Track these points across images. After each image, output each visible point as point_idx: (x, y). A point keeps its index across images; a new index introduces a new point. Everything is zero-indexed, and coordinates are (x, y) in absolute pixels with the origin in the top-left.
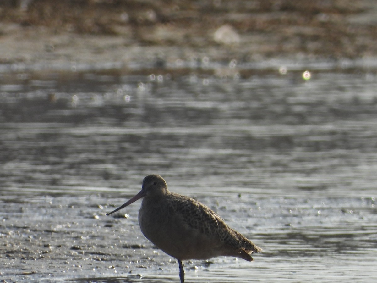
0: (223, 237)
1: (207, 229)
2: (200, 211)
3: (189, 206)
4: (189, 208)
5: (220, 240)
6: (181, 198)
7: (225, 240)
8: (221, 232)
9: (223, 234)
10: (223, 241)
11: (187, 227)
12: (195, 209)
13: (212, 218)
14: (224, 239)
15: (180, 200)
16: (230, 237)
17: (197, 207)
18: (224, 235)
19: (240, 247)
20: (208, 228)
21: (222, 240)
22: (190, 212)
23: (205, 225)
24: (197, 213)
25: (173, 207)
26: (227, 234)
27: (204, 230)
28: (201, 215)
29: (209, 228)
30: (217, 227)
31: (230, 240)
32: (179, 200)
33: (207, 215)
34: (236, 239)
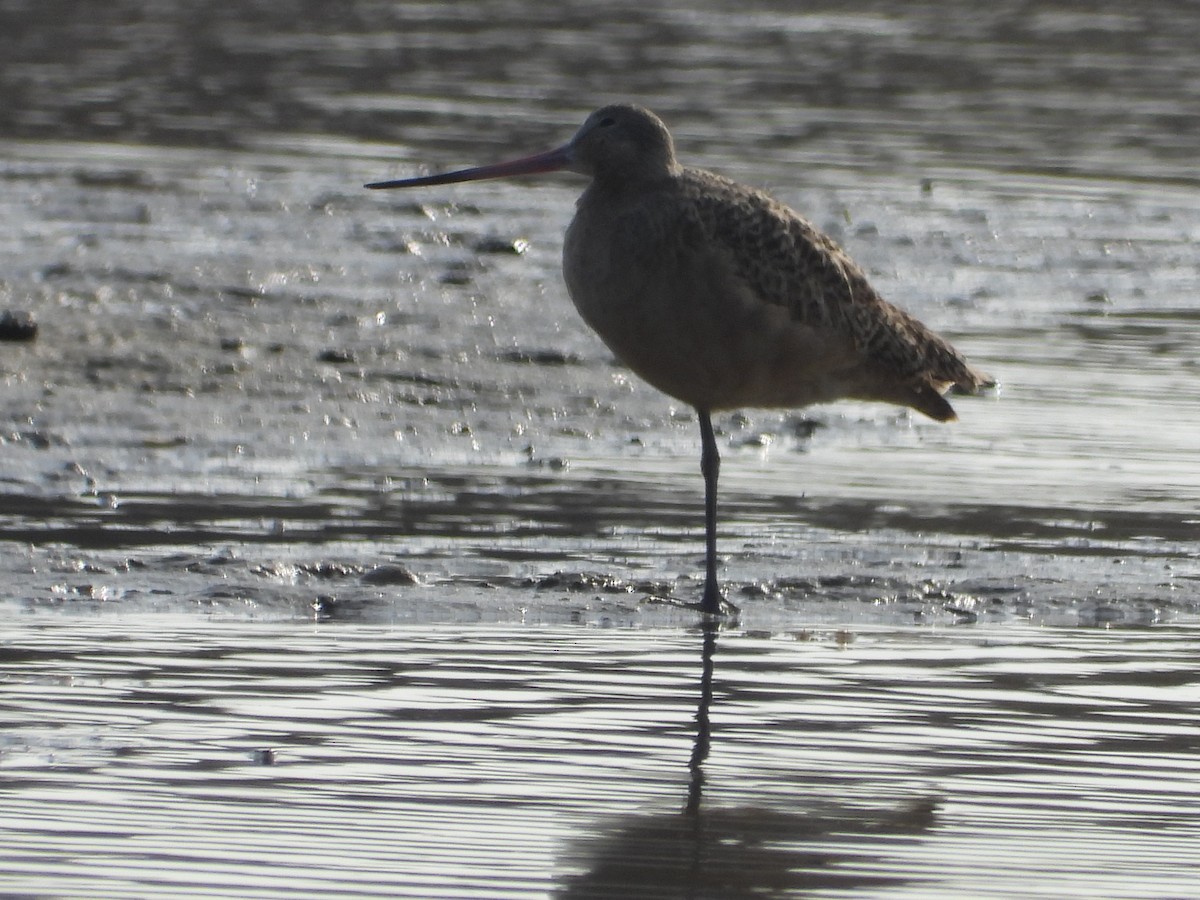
0: (867, 334)
1: (815, 305)
2: (793, 241)
3: (757, 220)
4: (756, 227)
5: (857, 342)
6: (725, 192)
7: (872, 343)
8: (859, 317)
9: (865, 321)
10: (866, 347)
11: (748, 297)
12: (776, 235)
13: (833, 267)
14: (867, 340)
15: (725, 198)
16: (890, 333)
17: (784, 226)
18: (868, 327)
19: (921, 369)
20: (818, 302)
21: (862, 344)
22: (760, 243)
23: (808, 292)
24: (784, 246)
25: (703, 225)
26: (880, 321)
27: (805, 310)
28: (796, 255)
29: (821, 301)
30: (847, 299)
31: (887, 346)
32: (719, 199)
33: (815, 256)
34: (906, 341)
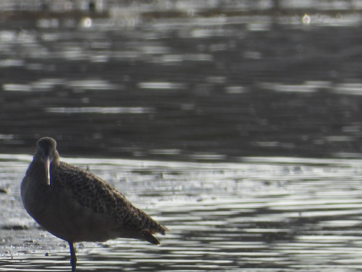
0: (122, 217)
1: (101, 208)
2: (94, 186)
3: (81, 180)
4: (81, 182)
5: (118, 220)
6: (72, 171)
7: (124, 220)
8: (119, 212)
9: (121, 213)
10: (122, 222)
11: (77, 205)
12: (88, 184)
13: (110, 195)
14: (122, 219)
15: (71, 173)
16: (131, 216)
17: (91, 181)
18: (123, 215)
19: (143, 228)
20: (103, 206)
21: (120, 221)
22: (82, 187)
23: (99, 204)
24: (90, 188)
25: (61, 181)
26: (127, 213)
27: (98, 209)
28: (95, 192)
29: (104, 207)
30: (115, 206)
31: (130, 221)
32: (69, 173)
33: (103, 192)
34: (138, 219)
